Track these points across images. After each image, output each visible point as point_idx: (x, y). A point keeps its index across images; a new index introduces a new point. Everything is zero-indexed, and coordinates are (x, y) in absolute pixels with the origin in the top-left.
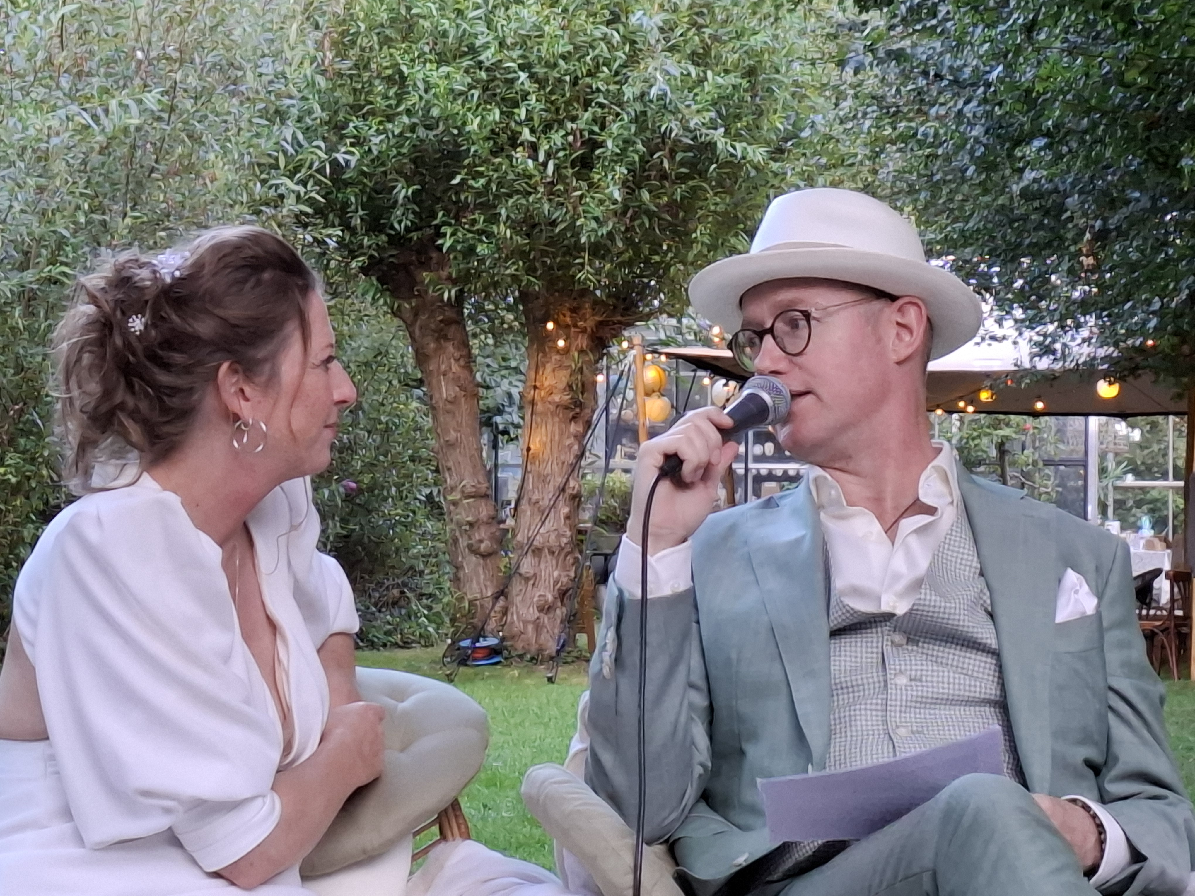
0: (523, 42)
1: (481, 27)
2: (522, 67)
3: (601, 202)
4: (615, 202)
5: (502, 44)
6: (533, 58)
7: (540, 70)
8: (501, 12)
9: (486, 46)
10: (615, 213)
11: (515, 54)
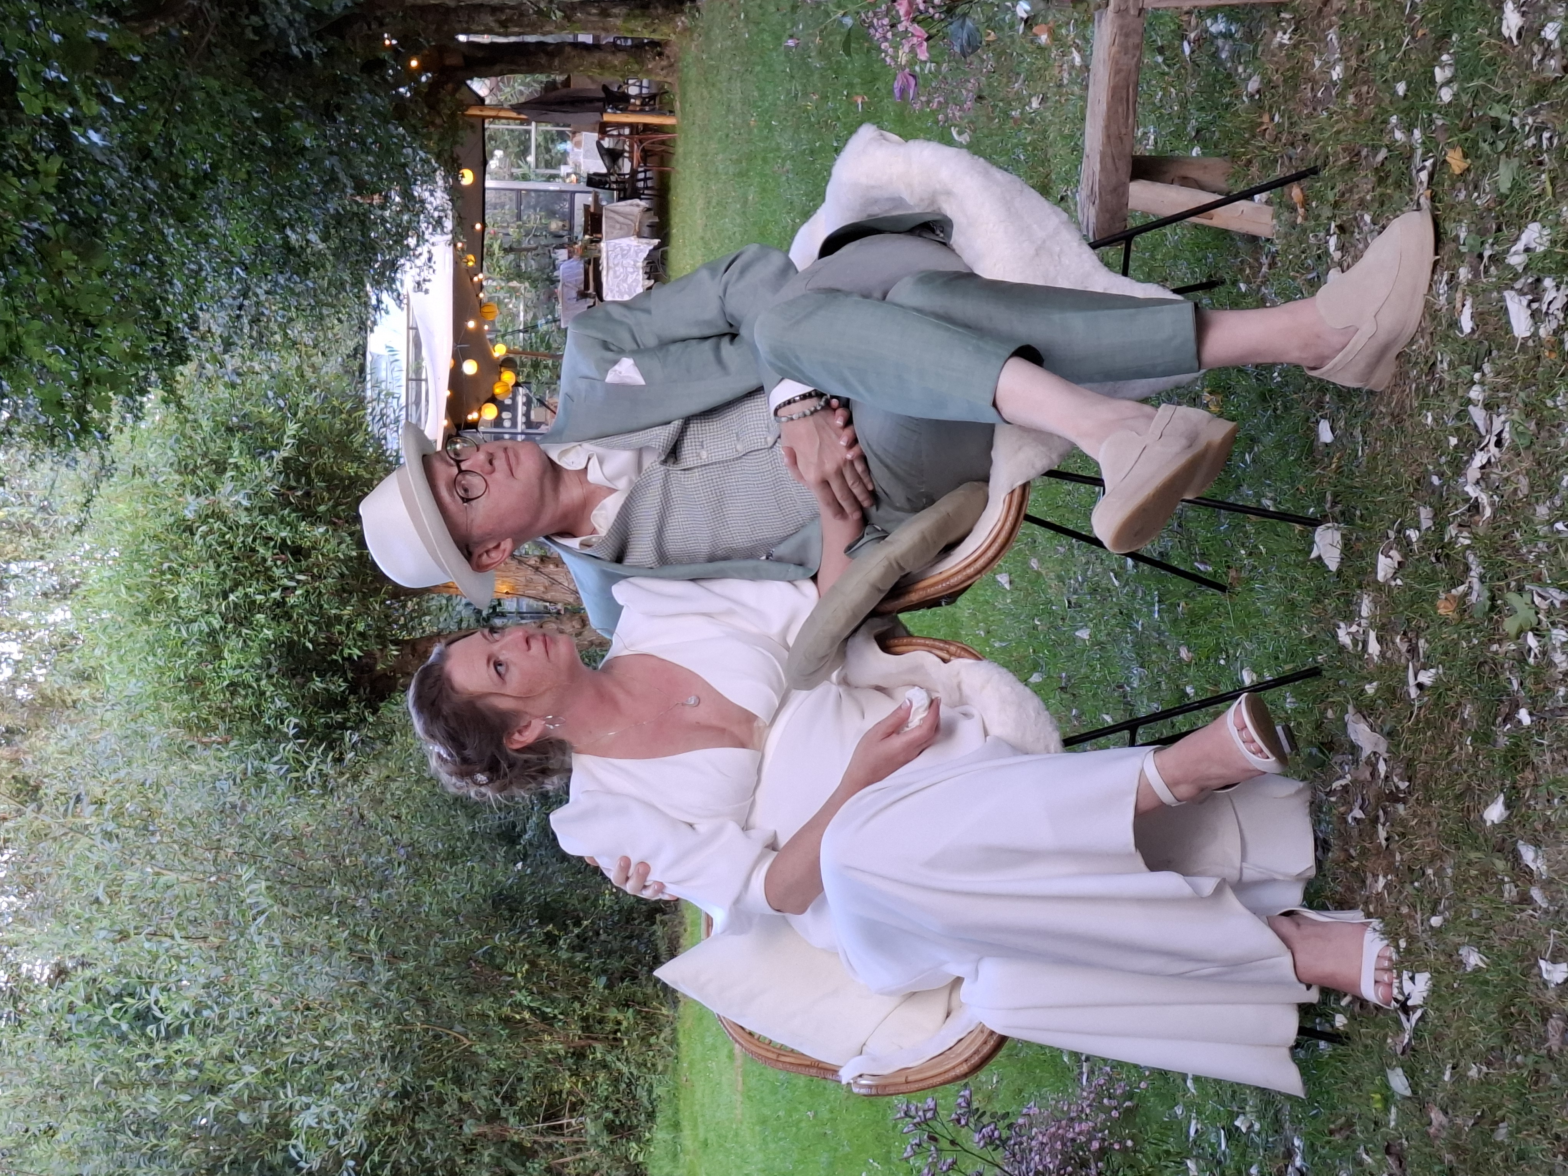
0: (206, 596)
1: (195, 627)
2: (225, 597)
3: (326, 540)
4: (327, 531)
5: (208, 612)
6: (218, 589)
7: (228, 584)
8: (183, 613)
9: (209, 624)
10: (335, 530)
11: (215, 603)
